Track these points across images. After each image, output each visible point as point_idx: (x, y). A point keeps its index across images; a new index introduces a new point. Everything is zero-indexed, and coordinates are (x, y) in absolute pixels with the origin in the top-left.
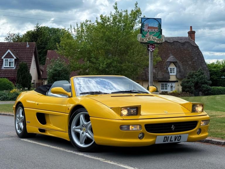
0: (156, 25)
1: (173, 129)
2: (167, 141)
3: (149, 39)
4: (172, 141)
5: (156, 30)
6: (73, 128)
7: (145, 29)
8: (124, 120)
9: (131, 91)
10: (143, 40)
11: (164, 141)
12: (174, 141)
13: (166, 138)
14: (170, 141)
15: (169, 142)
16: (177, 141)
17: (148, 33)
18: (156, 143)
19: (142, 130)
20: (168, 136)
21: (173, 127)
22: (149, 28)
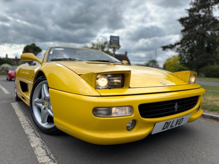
0: (116, 39)
1: (177, 108)
2: (167, 128)
4: (173, 126)
5: (116, 42)
6: (35, 100)
11: (163, 129)
12: (174, 127)
13: (167, 124)
14: (171, 127)
15: (169, 128)
16: (177, 126)
18: (152, 134)
19: (133, 116)
20: (169, 121)
21: (176, 107)
22: (113, 40)
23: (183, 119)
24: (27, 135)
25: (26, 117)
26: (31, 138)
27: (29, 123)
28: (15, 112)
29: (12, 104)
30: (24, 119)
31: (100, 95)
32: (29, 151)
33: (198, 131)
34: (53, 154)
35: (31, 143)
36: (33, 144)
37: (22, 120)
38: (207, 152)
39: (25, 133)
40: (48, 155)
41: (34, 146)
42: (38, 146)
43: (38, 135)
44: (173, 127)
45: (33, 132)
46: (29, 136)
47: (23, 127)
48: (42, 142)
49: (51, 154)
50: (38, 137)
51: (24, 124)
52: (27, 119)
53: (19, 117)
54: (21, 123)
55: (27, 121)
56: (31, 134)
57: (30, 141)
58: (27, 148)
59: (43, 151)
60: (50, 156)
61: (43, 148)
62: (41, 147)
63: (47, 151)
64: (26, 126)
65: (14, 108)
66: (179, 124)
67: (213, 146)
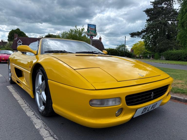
0: (94, 28)
3: (91, 34)
5: (94, 30)
7: (89, 29)
8: (96, 90)
9: (93, 52)
10: (88, 34)
11: (142, 113)
13: (145, 109)
14: (148, 110)
15: (146, 112)
16: (152, 109)
17: (91, 31)
18: (134, 117)
19: (121, 105)
20: (147, 107)
21: (152, 95)
22: (91, 29)
23: (157, 104)
24: (29, 118)
25: (23, 100)
26: (33, 120)
27: (28, 106)
28: (13, 95)
29: (7, 87)
30: (22, 102)
31: (95, 89)
32: (35, 132)
33: (167, 111)
34: (56, 135)
35: (35, 125)
36: (37, 125)
37: (21, 103)
38: (176, 129)
39: (27, 115)
40: (52, 136)
41: (38, 128)
42: (41, 127)
43: (39, 117)
44: (149, 111)
45: (34, 115)
46: (31, 118)
47: (24, 110)
48: (44, 124)
49: (54, 135)
50: (39, 119)
51: (24, 107)
52: (25, 102)
53: (18, 100)
54: (21, 106)
55: (25, 104)
56: (32, 116)
57: (34, 123)
58: (32, 129)
59: (46, 132)
60: (53, 137)
61: (46, 130)
62: (44, 128)
63: (50, 132)
64: (26, 109)
65: (10, 91)
66: (153, 108)
67: (180, 124)
